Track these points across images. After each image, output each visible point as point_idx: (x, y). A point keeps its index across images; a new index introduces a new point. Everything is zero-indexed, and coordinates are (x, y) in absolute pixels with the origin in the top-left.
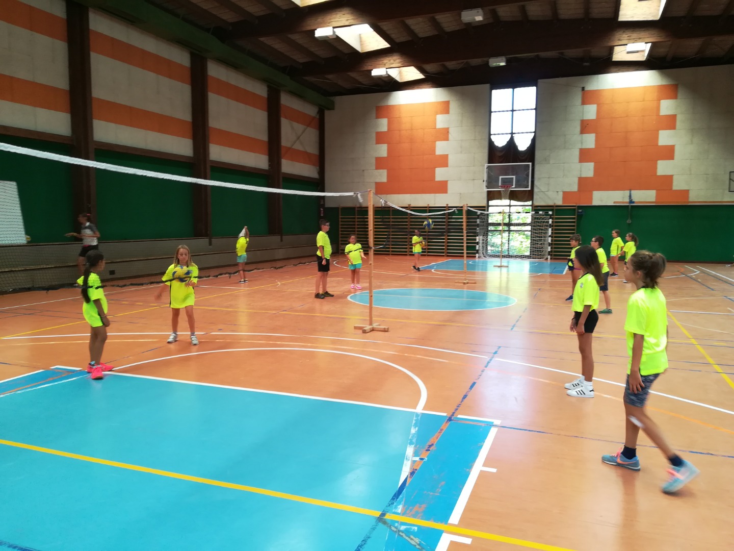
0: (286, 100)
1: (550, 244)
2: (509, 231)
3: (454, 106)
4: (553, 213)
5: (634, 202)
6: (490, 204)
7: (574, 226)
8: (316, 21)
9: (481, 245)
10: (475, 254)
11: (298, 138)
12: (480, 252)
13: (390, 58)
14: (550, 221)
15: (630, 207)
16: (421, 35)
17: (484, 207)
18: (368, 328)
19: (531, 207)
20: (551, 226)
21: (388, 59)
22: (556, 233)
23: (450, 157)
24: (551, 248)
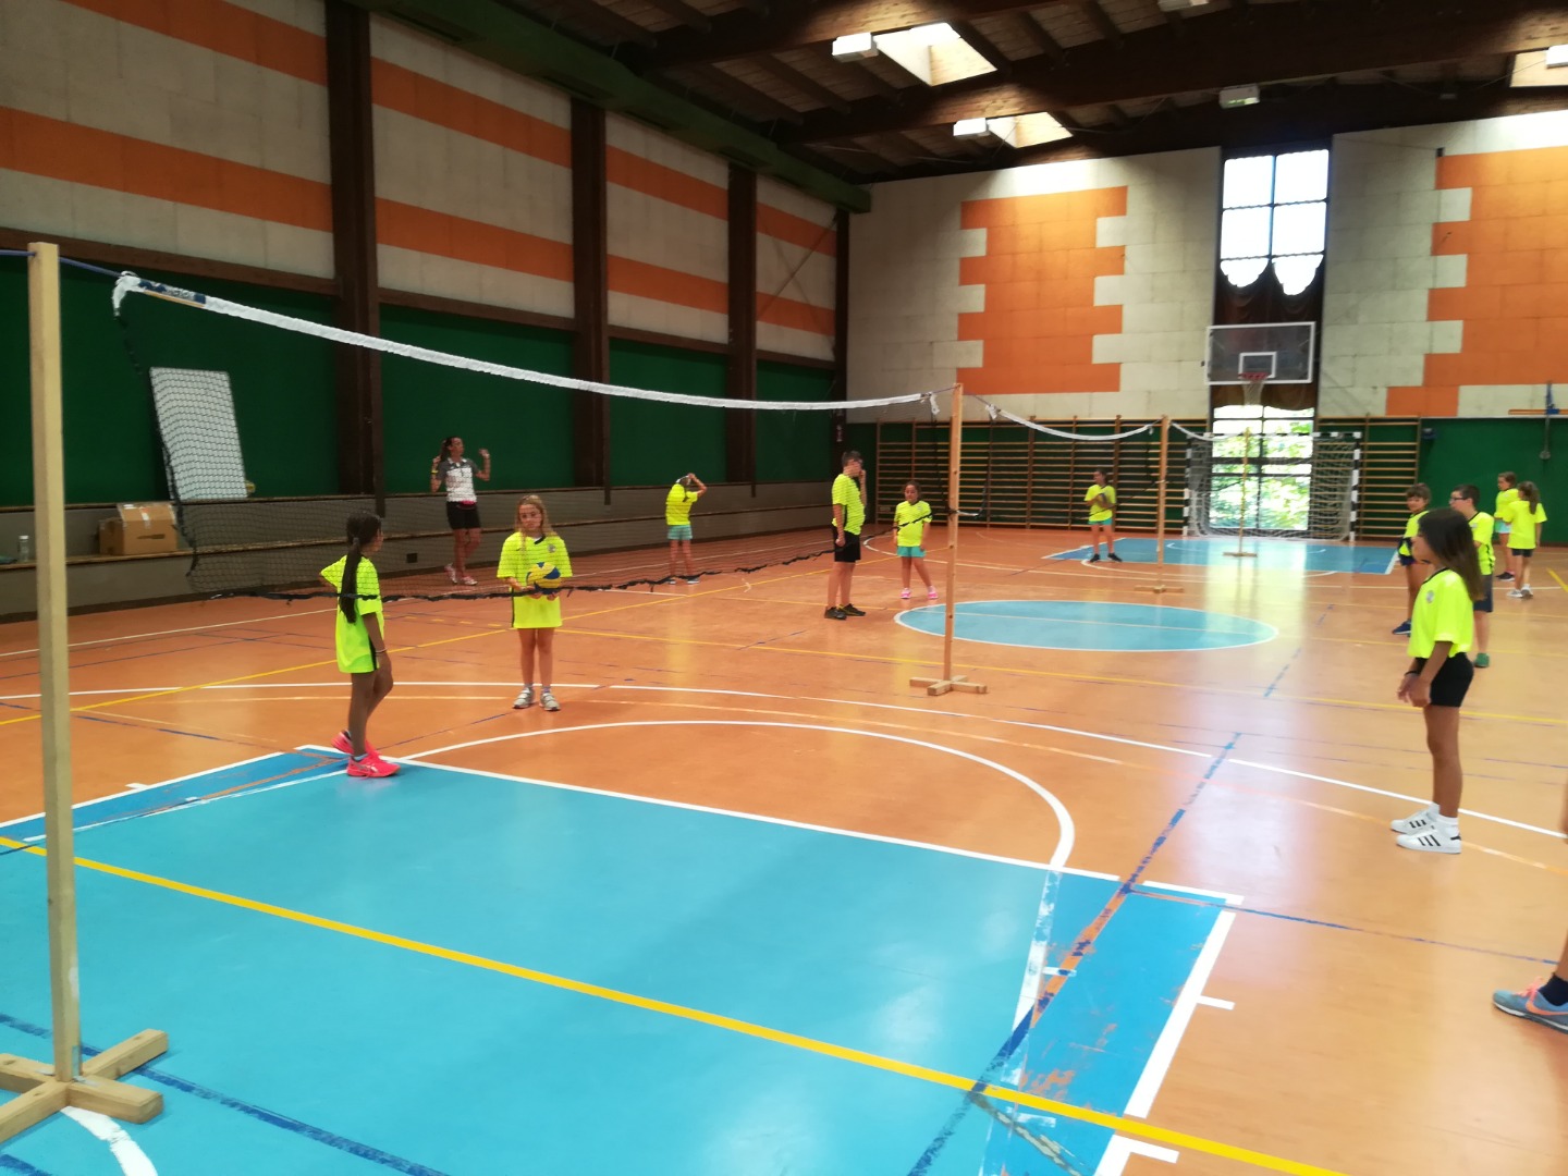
0: (768, 195)
1: (1355, 507)
2: (1260, 475)
3: (1138, 199)
4: (1363, 435)
5: (1557, 411)
6: (1216, 416)
7: (1412, 465)
8: (835, 20)
9: (1194, 506)
10: (1181, 525)
11: (792, 275)
12: (1193, 521)
13: (995, 96)
14: (1357, 454)
15: (1547, 422)
16: (1066, 43)
17: (1203, 421)
18: (940, 684)
19: (1311, 422)
20: (1357, 465)
21: (991, 97)
22: (1369, 481)
23: (1126, 311)
24: (1359, 515)
